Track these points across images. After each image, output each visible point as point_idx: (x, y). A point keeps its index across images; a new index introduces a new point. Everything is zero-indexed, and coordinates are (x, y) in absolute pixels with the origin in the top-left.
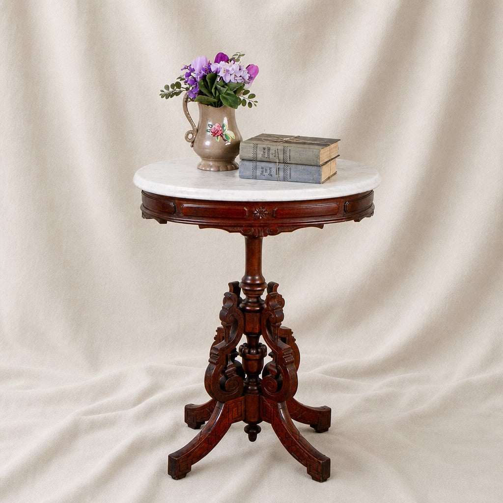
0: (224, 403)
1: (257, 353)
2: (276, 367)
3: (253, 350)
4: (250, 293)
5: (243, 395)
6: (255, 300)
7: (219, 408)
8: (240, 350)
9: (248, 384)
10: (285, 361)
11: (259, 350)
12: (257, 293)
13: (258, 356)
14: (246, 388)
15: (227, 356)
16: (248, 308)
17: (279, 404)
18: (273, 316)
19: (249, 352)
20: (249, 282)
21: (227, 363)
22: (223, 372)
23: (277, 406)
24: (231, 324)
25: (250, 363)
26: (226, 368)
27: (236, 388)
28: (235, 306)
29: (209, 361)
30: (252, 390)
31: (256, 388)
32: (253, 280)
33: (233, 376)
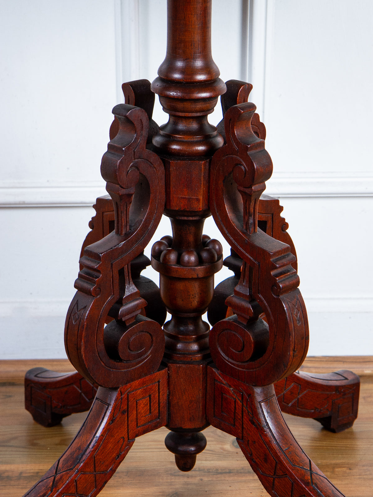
0: (115, 389)
1: (200, 261)
2: (252, 299)
3: (189, 253)
4: (180, 105)
5: (164, 365)
6: (194, 126)
7: (105, 403)
8: (156, 254)
9: (175, 338)
10: (276, 285)
11: (205, 255)
12: (199, 106)
13: (200, 270)
14: (171, 349)
15: (121, 272)
16: (175, 147)
17: (258, 390)
18: (244, 167)
19: (179, 261)
20: (177, 76)
21: (122, 290)
22: (113, 313)
23: (251, 396)
24: (132, 190)
25: (180, 286)
26: (120, 302)
27: (146, 352)
28: (142, 141)
29: (76, 286)
30: (187, 353)
31: (195, 347)
32: (189, 71)
33: (140, 321)
